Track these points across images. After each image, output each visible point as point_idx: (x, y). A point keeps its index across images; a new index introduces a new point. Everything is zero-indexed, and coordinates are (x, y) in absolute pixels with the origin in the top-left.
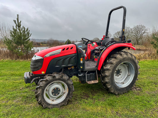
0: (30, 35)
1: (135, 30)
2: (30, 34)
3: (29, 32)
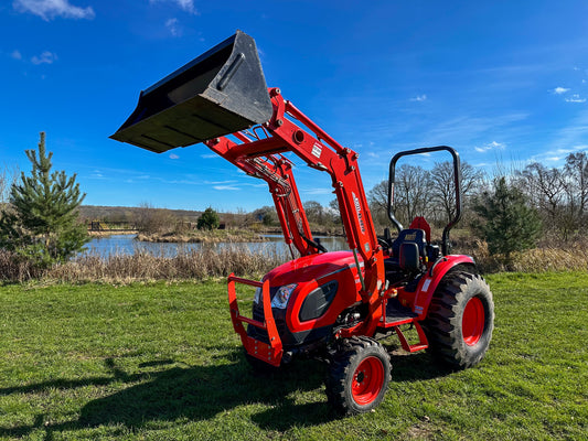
0: (82, 198)
1: (438, 177)
3: (76, 188)
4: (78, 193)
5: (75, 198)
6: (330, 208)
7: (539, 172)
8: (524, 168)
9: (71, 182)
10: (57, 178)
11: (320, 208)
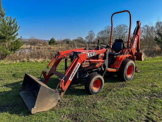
0: (18, 29)
1: (117, 29)
2: (18, 27)
3: (16, 24)
4: (17, 26)
5: (16, 28)
6: (85, 39)
7: (147, 28)
8: (143, 27)
9: (14, 22)
10: (8, 19)
11: (82, 39)
